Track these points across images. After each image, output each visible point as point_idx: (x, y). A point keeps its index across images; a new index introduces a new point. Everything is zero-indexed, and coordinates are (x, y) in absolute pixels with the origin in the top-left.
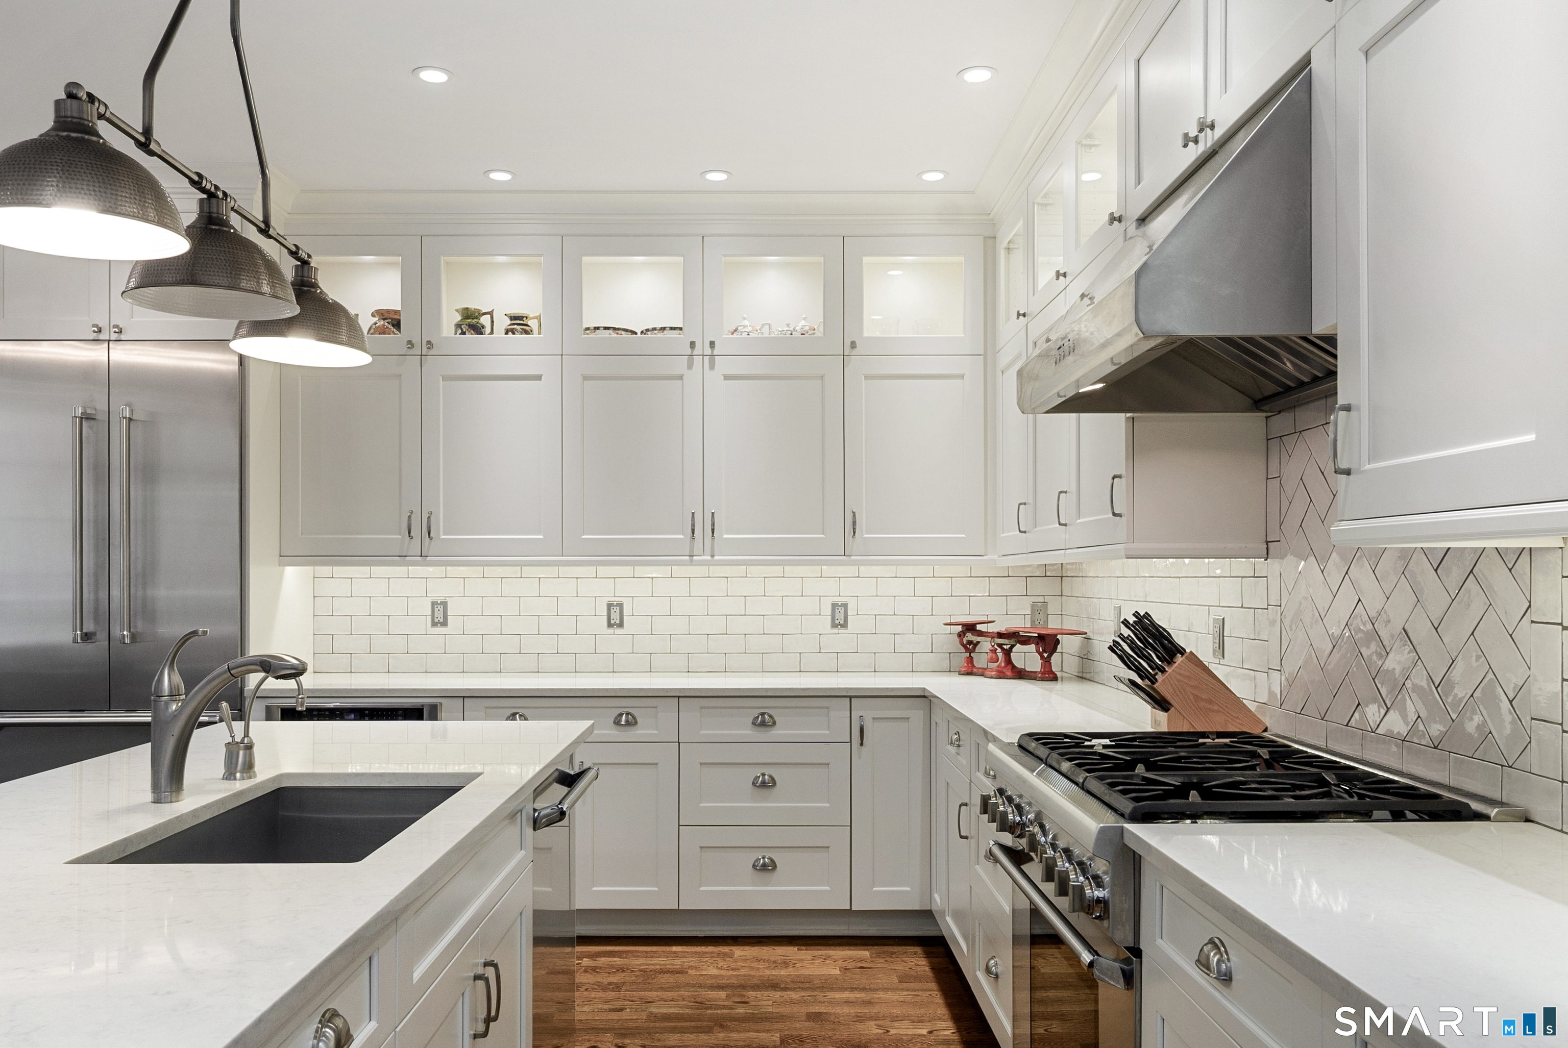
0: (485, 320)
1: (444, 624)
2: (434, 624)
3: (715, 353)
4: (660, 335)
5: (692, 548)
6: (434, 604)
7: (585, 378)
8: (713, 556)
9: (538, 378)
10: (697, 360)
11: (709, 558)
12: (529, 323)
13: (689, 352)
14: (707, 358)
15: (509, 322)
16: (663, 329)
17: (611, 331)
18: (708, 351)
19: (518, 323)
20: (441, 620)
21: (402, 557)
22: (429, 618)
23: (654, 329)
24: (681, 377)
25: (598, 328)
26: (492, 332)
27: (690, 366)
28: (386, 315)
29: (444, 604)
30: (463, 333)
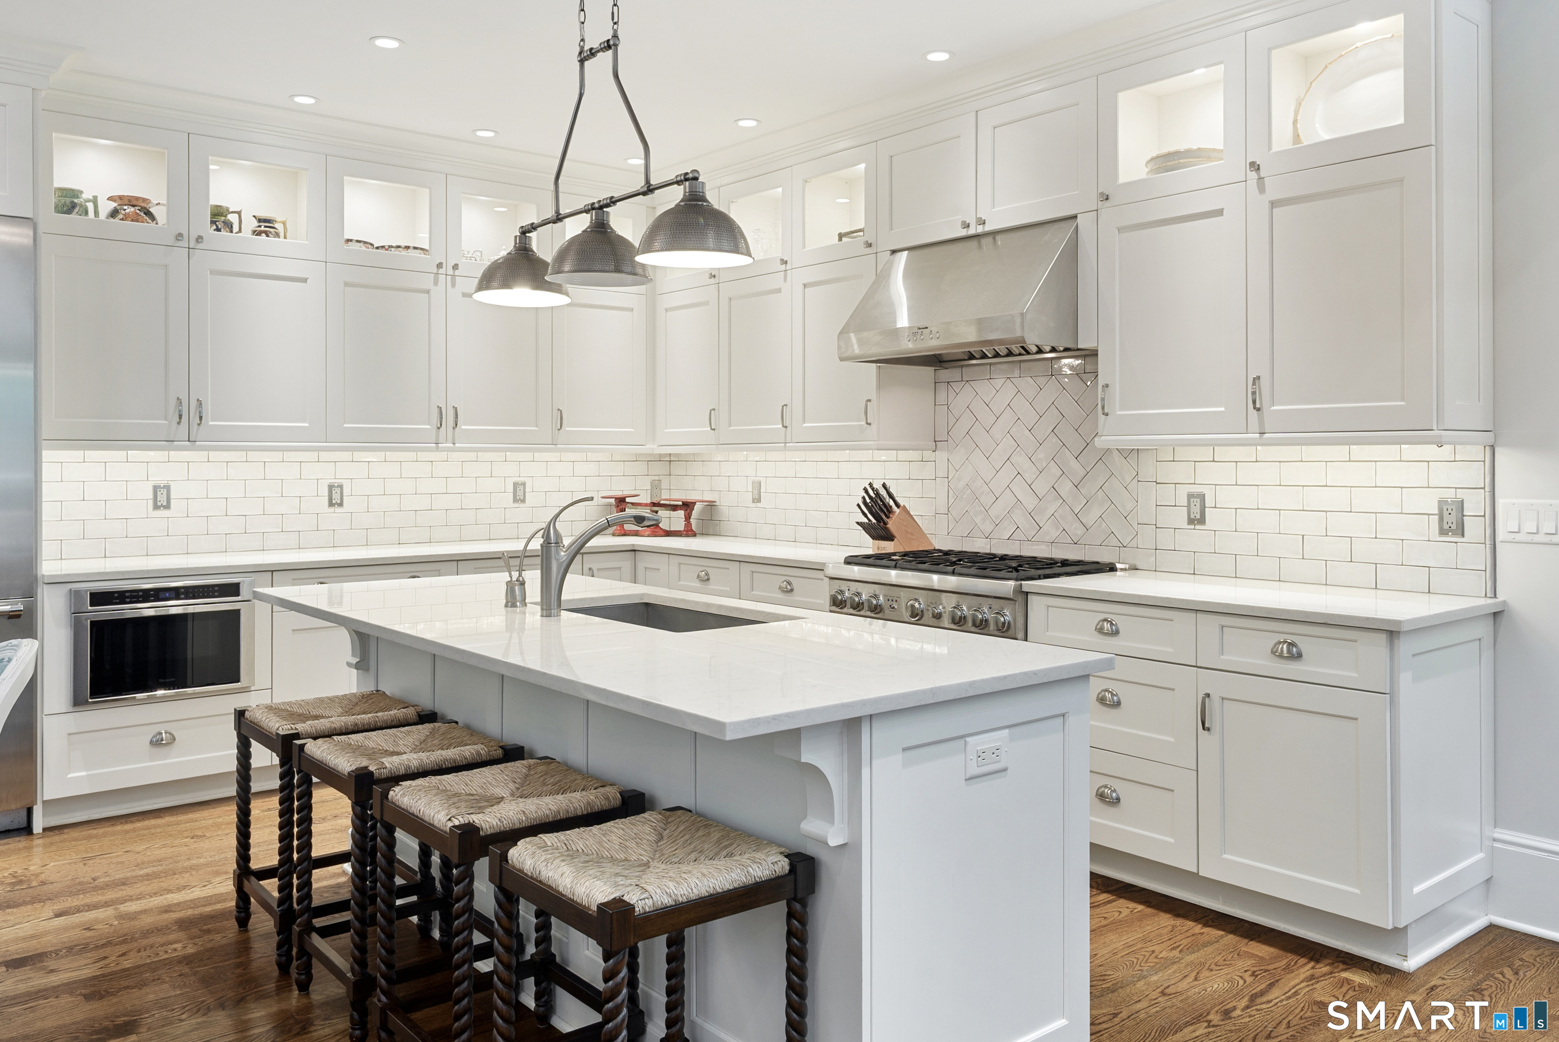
0: (233, 218)
1: (167, 507)
2: (156, 507)
3: (456, 274)
4: (404, 253)
5: (437, 436)
6: (156, 489)
7: (347, 284)
8: (454, 444)
9: (305, 280)
10: (442, 278)
11: (451, 445)
12: (276, 225)
13: (435, 270)
14: (449, 278)
15: (256, 224)
16: (407, 248)
17: (361, 244)
18: (450, 272)
19: (265, 226)
20: (165, 504)
21: (170, 442)
22: (151, 503)
23: (399, 247)
24: (428, 292)
25: (351, 240)
26: (240, 231)
27: (436, 283)
28: (134, 203)
29: (168, 488)
30: (218, 230)
